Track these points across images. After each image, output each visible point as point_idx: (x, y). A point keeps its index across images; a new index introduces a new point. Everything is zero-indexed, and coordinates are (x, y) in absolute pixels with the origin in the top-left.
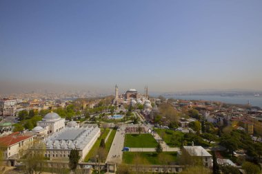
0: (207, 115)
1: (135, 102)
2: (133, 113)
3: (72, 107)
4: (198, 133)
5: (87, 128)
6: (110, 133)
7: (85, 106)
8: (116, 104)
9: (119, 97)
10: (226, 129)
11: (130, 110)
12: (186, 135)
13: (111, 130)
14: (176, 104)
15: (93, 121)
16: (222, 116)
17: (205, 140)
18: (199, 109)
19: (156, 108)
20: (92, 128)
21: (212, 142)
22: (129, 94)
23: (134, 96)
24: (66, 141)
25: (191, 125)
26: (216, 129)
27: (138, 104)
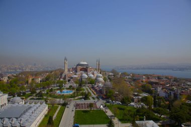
0: (159, 89)
1: (86, 76)
2: (84, 88)
3: (15, 82)
4: (150, 108)
5: (33, 104)
6: (59, 109)
7: (30, 80)
8: (65, 78)
9: (69, 70)
10: (176, 103)
11: (80, 85)
12: (138, 111)
13: (60, 107)
14: (129, 79)
15: (40, 96)
16: (172, 90)
17: (156, 114)
18: (152, 83)
19: (109, 83)
20: (39, 104)
21: (162, 116)
22: (80, 67)
23: (85, 70)
24: (9, 118)
25: (144, 100)
26: (167, 103)
27: (89, 78)
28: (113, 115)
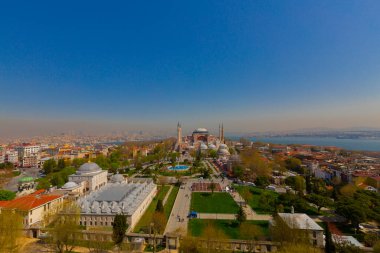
0: (315, 166)
1: (206, 147)
2: (203, 162)
3: (117, 155)
4: (300, 194)
5: (138, 184)
6: (170, 190)
7: (135, 153)
8: (178, 150)
9: (183, 140)
10: (346, 189)
11: (198, 159)
12: (282, 197)
13: (172, 187)
14: (266, 150)
15: (147, 174)
16: (338, 168)
17: (311, 205)
18: (301, 158)
19: (236, 156)
20: (146, 183)
21: (323, 209)
22: (196, 136)
23: (204, 139)
24: (109, 202)
25: (290, 181)
26: (330, 188)
27: (210, 150)
28: (243, 201)
